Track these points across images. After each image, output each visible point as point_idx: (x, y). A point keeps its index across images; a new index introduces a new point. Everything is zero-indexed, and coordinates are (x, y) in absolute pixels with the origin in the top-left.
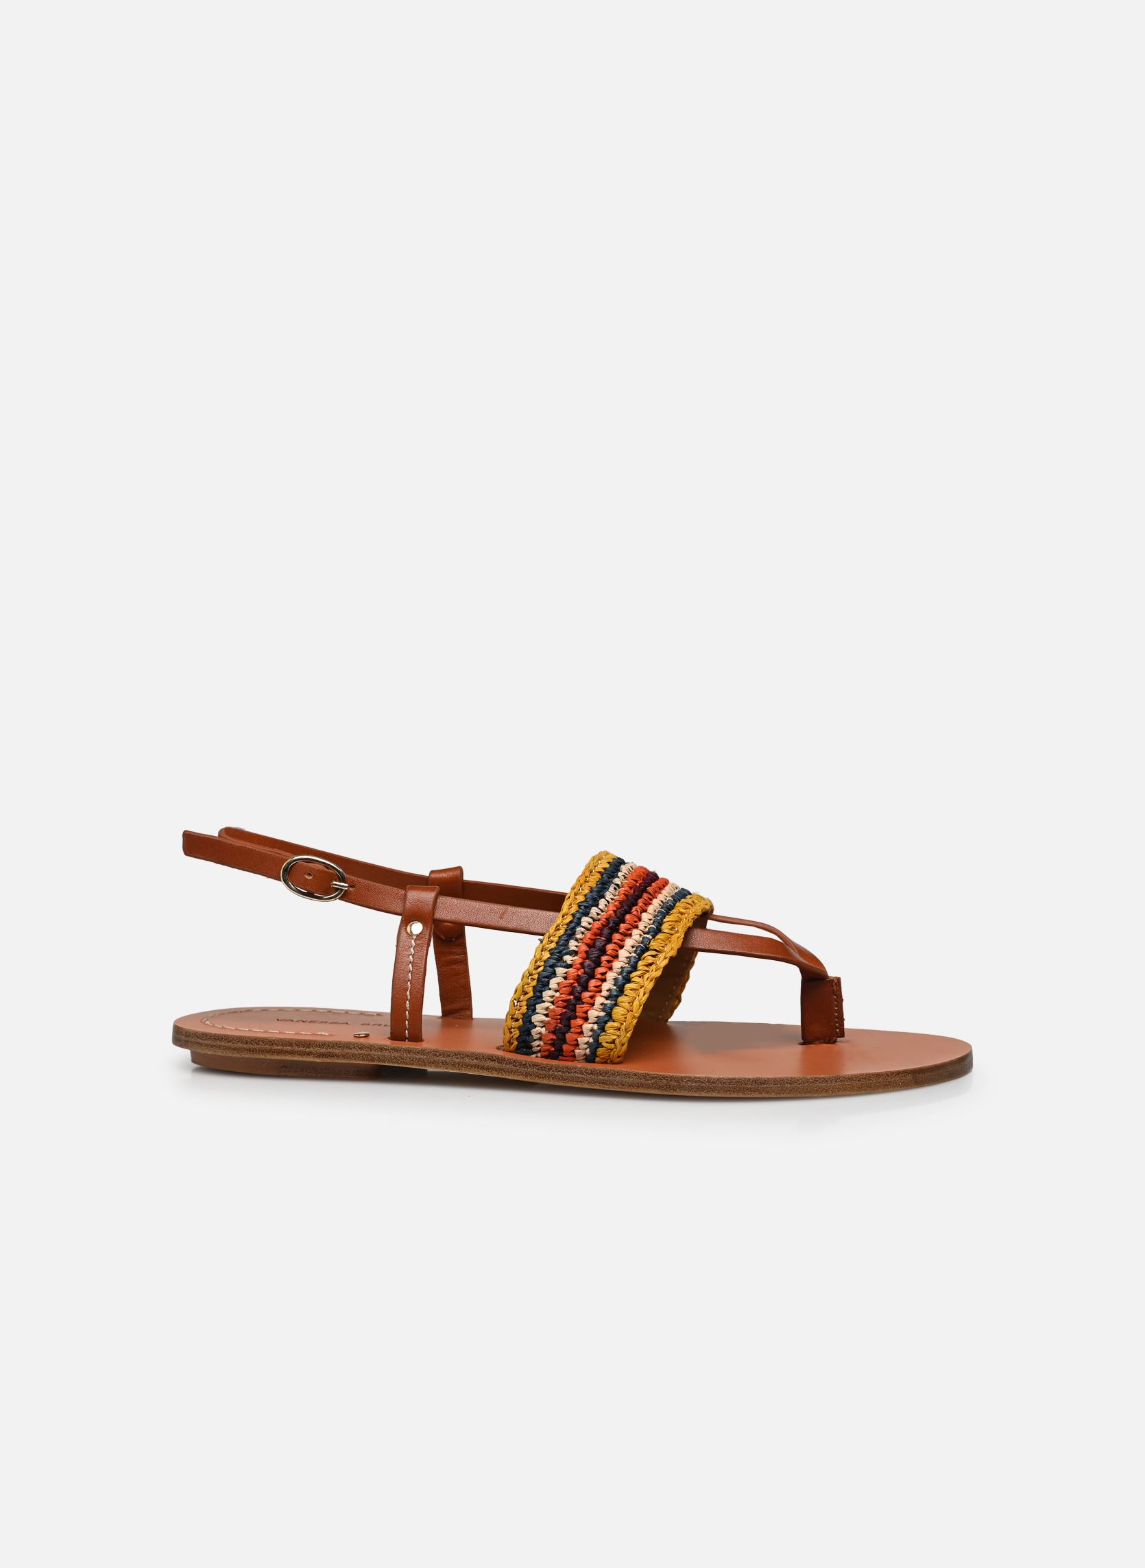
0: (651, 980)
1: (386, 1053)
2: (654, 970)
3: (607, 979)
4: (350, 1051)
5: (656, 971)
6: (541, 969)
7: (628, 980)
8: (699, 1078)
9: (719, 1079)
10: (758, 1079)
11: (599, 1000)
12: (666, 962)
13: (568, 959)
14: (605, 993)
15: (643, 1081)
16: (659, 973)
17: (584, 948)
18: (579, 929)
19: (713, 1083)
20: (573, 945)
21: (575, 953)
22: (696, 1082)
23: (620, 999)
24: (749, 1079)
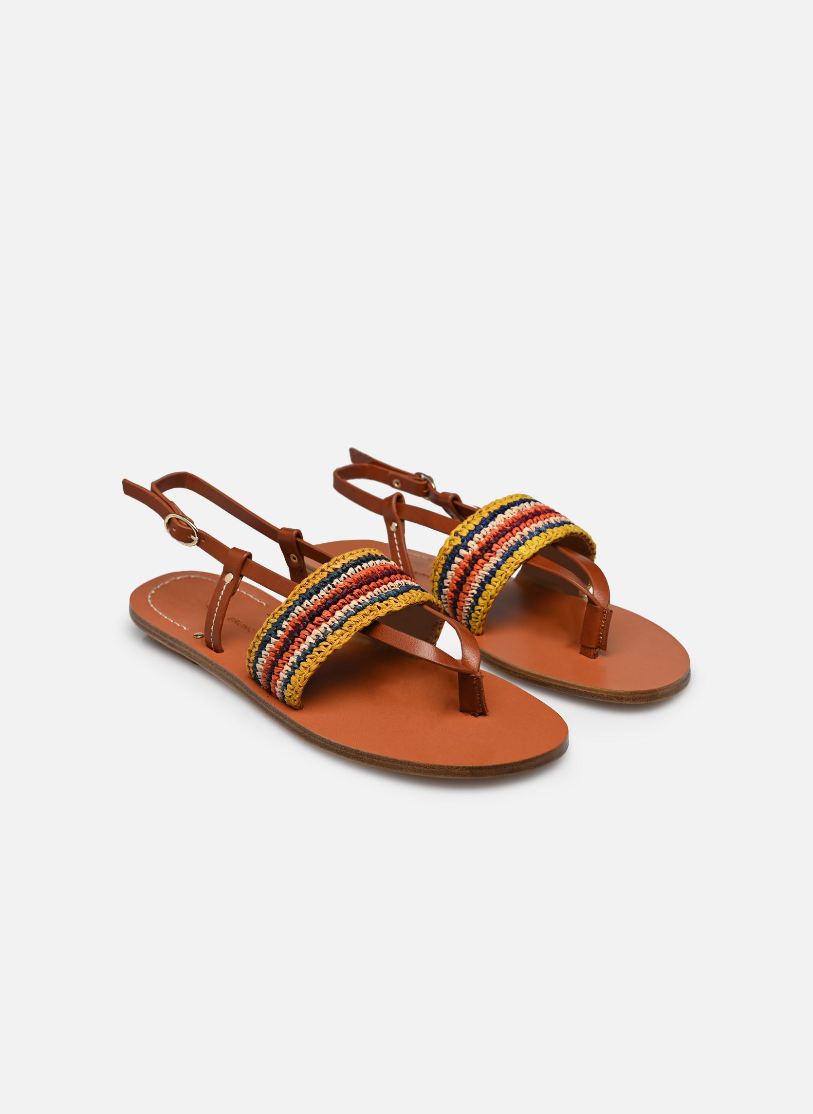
0: (317, 663)
1: (197, 656)
2: (321, 656)
3: (294, 655)
4: (181, 647)
5: (322, 657)
6: (265, 634)
7: (305, 660)
8: (325, 739)
9: (335, 744)
10: (358, 751)
11: (287, 667)
12: (330, 652)
13: (280, 633)
14: (290, 664)
15: (298, 729)
16: (323, 659)
17: (290, 629)
18: (292, 614)
19: (332, 745)
20: (285, 624)
21: (283, 630)
22: (323, 741)
23: (296, 671)
24: (352, 749)
